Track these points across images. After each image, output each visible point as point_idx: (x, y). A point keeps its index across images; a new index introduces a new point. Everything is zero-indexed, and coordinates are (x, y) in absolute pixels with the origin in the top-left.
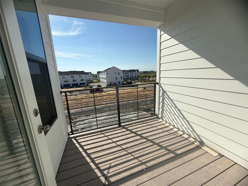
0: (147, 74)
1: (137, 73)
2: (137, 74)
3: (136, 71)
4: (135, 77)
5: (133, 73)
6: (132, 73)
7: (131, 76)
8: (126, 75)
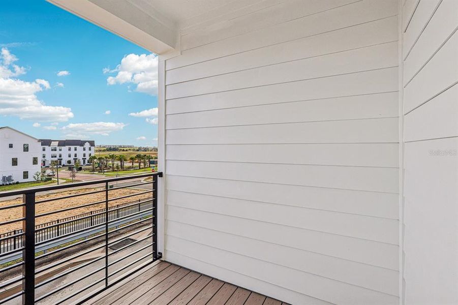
0: (117, 153)
1: (90, 149)
2: (90, 152)
3: (87, 145)
4: (84, 159)
5: (76, 150)
6: (73, 147)
7: (70, 156)
8: (54, 152)
